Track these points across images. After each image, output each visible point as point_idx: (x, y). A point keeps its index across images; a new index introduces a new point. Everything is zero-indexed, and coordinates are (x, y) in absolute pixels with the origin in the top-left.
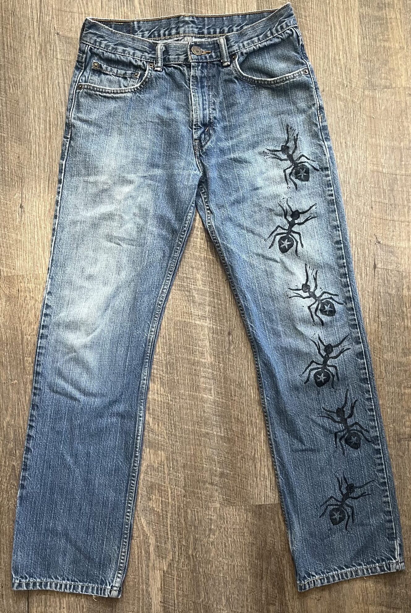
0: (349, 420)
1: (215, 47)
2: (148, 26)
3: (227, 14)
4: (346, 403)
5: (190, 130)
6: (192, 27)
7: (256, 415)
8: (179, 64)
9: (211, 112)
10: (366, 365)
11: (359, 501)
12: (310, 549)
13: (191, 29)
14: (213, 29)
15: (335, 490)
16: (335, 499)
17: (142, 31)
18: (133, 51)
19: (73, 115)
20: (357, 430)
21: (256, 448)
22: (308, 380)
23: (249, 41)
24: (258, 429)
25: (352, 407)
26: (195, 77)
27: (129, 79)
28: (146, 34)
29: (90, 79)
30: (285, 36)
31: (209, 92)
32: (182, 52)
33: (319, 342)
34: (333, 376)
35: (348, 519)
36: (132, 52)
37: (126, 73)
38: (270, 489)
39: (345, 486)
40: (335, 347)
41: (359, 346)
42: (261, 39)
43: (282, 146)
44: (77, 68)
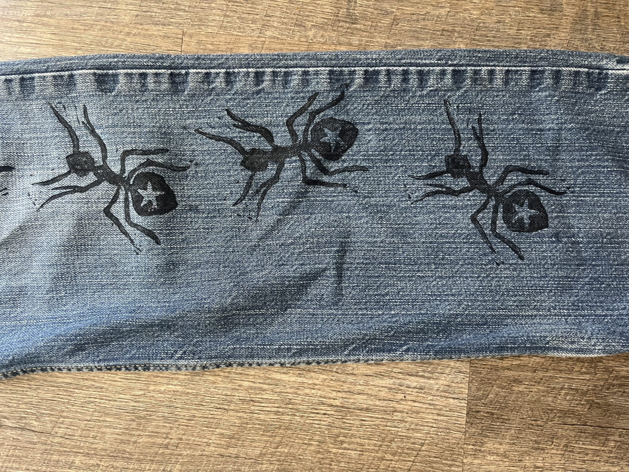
0: (278, 142)
4: (230, 142)
7: (229, 386)
10: (134, 71)
11: (495, 148)
12: (602, 299)
15: (454, 207)
16: (479, 212)
20: (308, 125)
21: (316, 400)
22: (149, 233)
24: (266, 387)
25: (246, 126)
33: (56, 185)
34: (149, 163)
35: (536, 185)
38: (429, 378)
39: (448, 180)
40: (76, 145)
41: (79, 81)
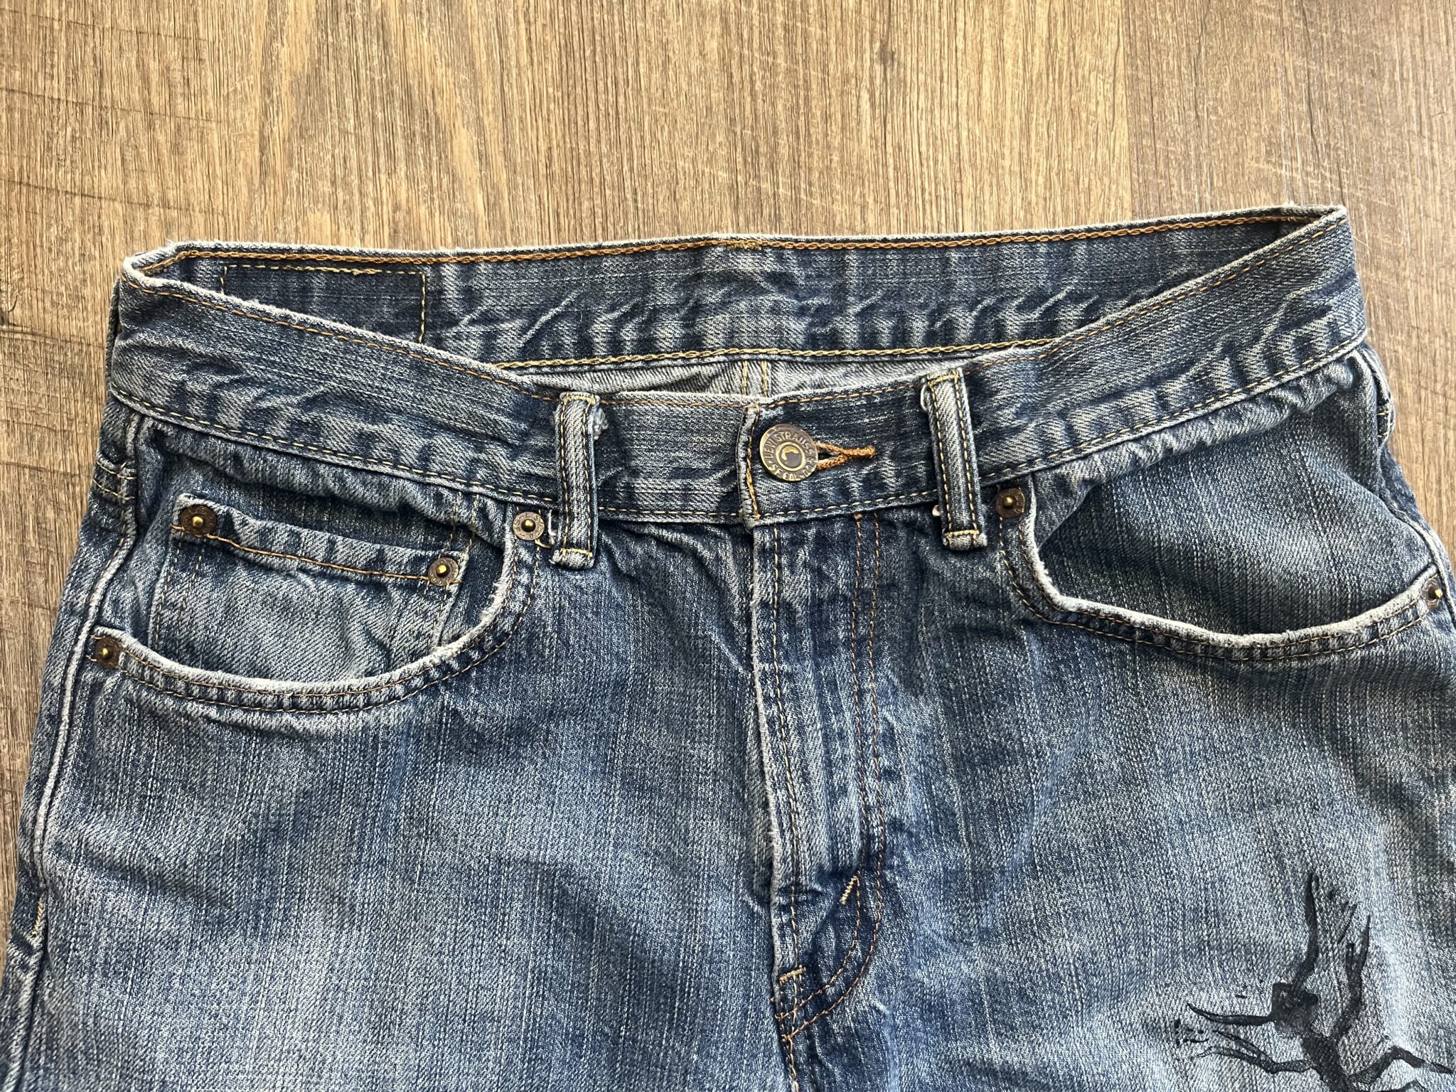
1: (901, 421)
2: (519, 290)
3: (969, 233)
5: (752, 914)
6: (775, 310)
8: (689, 529)
9: (872, 799)
13: (766, 322)
14: (890, 314)
17: (486, 319)
18: (420, 442)
19: (53, 829)
23: (1104, 408)
26: (780, 609)
27: (396, 595)
28: (511, 334)
29: (164, 604)
30: (1314, 396)
31: (860, 680)
32: (707, 454)
36: (412, 444)
37: (380, 560)
42: (1174, 405)
43: (1278, 987)
44: (93, 530)
